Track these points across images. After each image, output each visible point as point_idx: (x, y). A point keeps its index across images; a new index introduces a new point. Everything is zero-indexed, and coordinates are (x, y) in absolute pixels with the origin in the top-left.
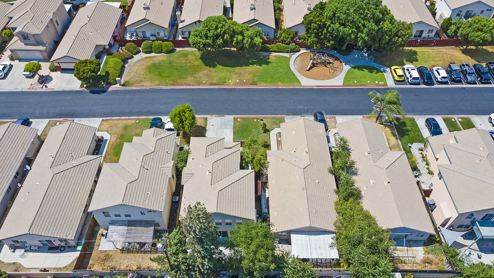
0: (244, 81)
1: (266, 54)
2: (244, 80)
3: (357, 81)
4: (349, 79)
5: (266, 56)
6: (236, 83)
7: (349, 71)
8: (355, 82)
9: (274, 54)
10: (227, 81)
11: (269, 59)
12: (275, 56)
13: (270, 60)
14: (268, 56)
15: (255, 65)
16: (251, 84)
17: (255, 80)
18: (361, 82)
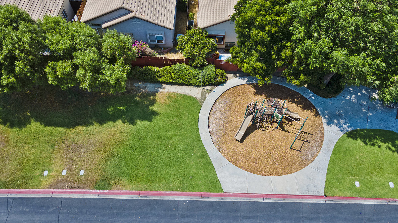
0: (82, 173)
1: (149, 88)
2: (80, 170)
3: (361, 182)
4: (340, 175)
5: (149, 95)
6: (57, 182)
7: (338, 147)
8: (357, 184)
9: (167, 89)
10: (37, 173)
11: (153, 102)
12: (169, 96)
13: (154, 108)
14: (154, 94)
15: (119, 122)
16: (95, 185)
17: (110, 171)
18: (372, 187)
